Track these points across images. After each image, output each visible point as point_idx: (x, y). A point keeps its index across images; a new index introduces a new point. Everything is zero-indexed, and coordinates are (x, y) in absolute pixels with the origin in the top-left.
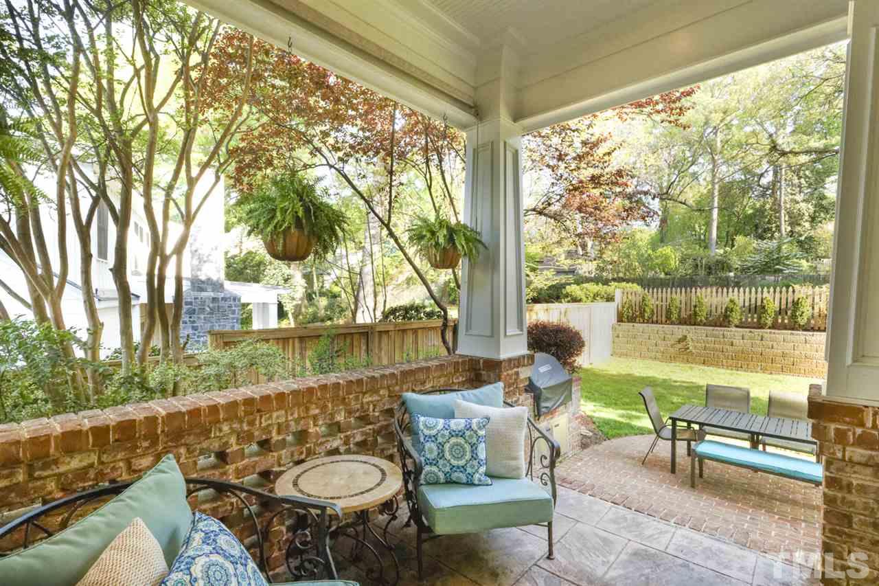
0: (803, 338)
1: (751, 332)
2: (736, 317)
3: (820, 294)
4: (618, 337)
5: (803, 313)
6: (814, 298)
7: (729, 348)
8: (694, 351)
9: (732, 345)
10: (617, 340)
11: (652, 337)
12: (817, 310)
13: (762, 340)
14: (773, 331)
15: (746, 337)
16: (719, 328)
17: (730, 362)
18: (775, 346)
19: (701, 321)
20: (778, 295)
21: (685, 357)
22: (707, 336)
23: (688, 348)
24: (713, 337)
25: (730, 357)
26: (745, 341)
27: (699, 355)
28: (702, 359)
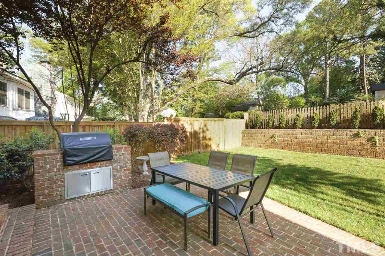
0: (332, 132)
1: (305, 131)
2: (299, 123)
3: (344, 108)
4: (244, 136)
5: (333, 119)
6: (340, 111)
7: (295, 140)
8: (278, 142)
9: (296, 138)
10: (244, 138)
11: (259, 136)
12: (342, 117)
13: (311, 135)
14: (318, 130)
15: (303, 134)
16: (290, 130)
17: (295, 147)
18: (318, 138)
19: (283, 126)
20: (321, 111)
21: (274, 145)
22: (284, 134)
23: (275, 141)
24: (287, 134)
25: (295, 145)
26: (303, 136)
27: (280, 144)
28: (282, 146)
